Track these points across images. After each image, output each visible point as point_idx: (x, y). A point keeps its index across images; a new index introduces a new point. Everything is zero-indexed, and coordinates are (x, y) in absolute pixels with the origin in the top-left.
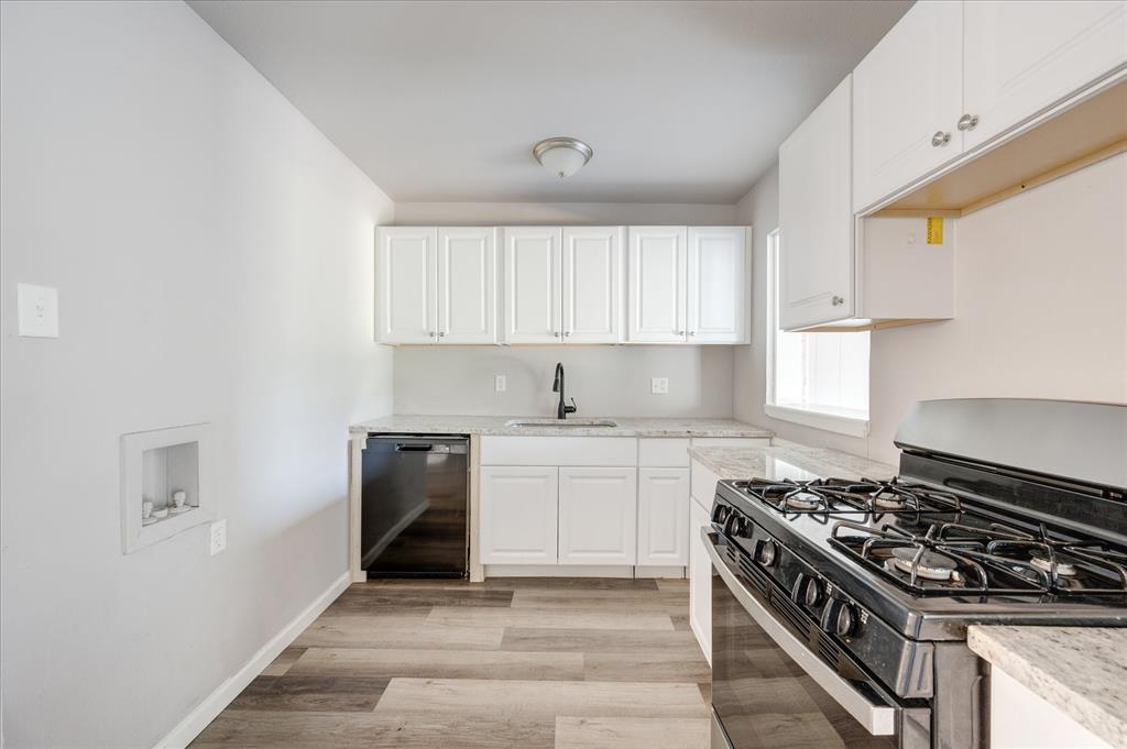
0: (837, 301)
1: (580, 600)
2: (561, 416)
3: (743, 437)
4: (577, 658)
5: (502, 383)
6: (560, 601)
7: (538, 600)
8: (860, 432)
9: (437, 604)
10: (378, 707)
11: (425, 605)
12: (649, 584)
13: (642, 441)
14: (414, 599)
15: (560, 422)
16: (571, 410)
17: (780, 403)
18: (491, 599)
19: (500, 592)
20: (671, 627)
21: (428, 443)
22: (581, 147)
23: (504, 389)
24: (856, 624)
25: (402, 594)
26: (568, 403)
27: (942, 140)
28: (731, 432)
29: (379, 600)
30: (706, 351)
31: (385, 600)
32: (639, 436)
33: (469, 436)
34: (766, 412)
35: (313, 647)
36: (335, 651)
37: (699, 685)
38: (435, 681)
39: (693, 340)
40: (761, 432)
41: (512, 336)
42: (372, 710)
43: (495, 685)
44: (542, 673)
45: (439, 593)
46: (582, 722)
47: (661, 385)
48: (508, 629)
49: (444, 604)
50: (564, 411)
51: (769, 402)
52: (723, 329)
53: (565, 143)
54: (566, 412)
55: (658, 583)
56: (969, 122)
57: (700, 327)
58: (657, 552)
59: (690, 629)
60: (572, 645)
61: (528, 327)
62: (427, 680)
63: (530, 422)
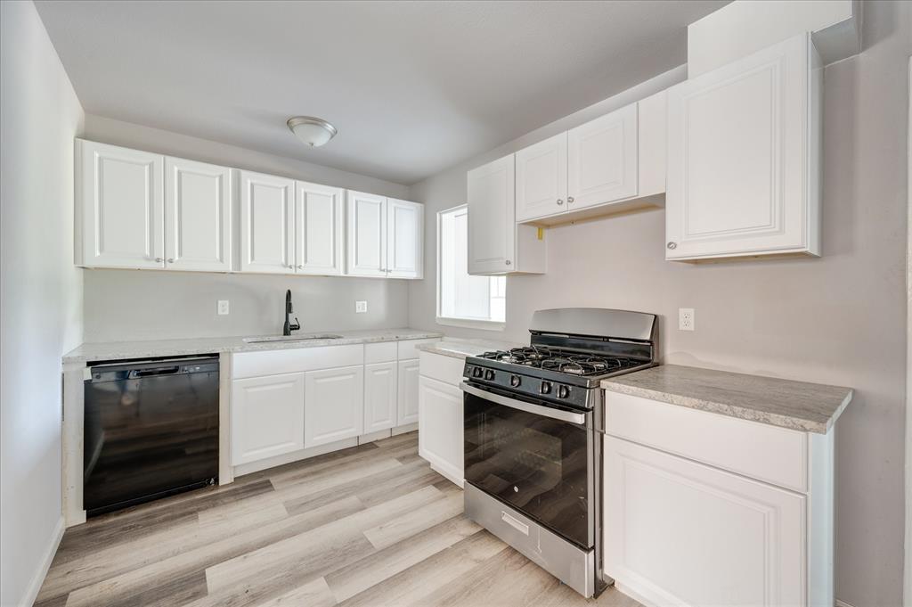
0: (508, 263)
1: (329, 468)
2: (286, 333)
3: (427, 338)
4: (353, 500)
5: (224, 307)
6: (314, 473)
7: (295, 478)
8: (501, 329)
9: (199, 510)
10: (209, 590)
11: (190, 514)
12: (370, 446)
13: (368, 346)
14: (169, 514)
15: (287, 337)
16: (297, 328)
17: (444, 315)
18: (251, 491)
19: (257, 484)
20: (400, 464)
21: (176, 364)
22: (330, 127)
23: (227, 313)
24: (568, 392)
25: (148, 516)
26: (292, 322)
27: (560, 203)
28: (421, 335)
29: (124, 529)
30: (392, 282)
31: (131, 527)
32: (366, 342)
33: (218, 355)
34: (437, 321)
35: (73, 590)
36: (114, 580)
37: (434, 485)
38: (250, 554)
39: (391, 275)
40: (436, 334)
41: (248, 266)
42: (207, 594)
43: (305, 536)
44: (335, 516)
45: (192, 503)
46: (381, 528)
47: (362, 307)
48: (285, 503)
49: (207, 508)
50: (289, 329)
51: (438, 315)
52: (407, 267)
53: (316, 122)
54: (291, 329)
55: (377, 444)
56: (571, 200)
57: (395, 266)
58: (377, 422)
59: (421, 458)
60: (343, 494)
61: (265, 259)
62: (242, 556)
63: (260, 339)
